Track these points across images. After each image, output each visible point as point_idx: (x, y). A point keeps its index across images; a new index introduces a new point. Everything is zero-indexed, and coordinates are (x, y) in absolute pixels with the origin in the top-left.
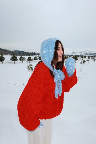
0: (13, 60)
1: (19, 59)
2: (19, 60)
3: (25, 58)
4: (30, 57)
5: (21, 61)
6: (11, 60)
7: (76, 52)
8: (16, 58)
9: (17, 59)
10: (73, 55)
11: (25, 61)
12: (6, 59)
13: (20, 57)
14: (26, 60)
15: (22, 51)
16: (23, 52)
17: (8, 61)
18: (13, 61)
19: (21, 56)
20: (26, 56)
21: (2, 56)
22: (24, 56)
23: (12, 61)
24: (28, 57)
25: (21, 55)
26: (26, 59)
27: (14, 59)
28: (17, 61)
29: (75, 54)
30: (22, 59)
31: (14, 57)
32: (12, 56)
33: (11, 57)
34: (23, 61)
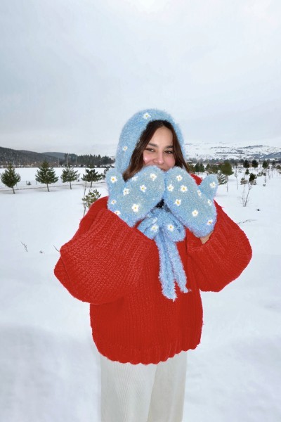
0: (43, 182)
1: (59, 178)
2: (60, 180)
3: (77, 173)
4: (94, 171)
5: (67, 183)
6: (38, 182)
7: (226, 150)
8: (52, 174)
9: (56, 176)
10: (220, 158)
11: (79, 183)
12: (22, 179)
13: (64, 172)
14: (81, 179)
15: (70, 155)
16: (73, 155)
17: (29, 184)
18: (45, 185)
19: (65, 169)
20: (82, 166)
21: (11, 171)
22: (75, 169)
23: (40, 184)
24: (87, 171)
25: (66, 166)
26: (81, 176)
27: (46, 178)
28: (54, 182)
29: (225, 156)
30: (68, 177)
31: (45, 172)
32: (39, 170)
33: (37, 173)
34: (72, 182)
